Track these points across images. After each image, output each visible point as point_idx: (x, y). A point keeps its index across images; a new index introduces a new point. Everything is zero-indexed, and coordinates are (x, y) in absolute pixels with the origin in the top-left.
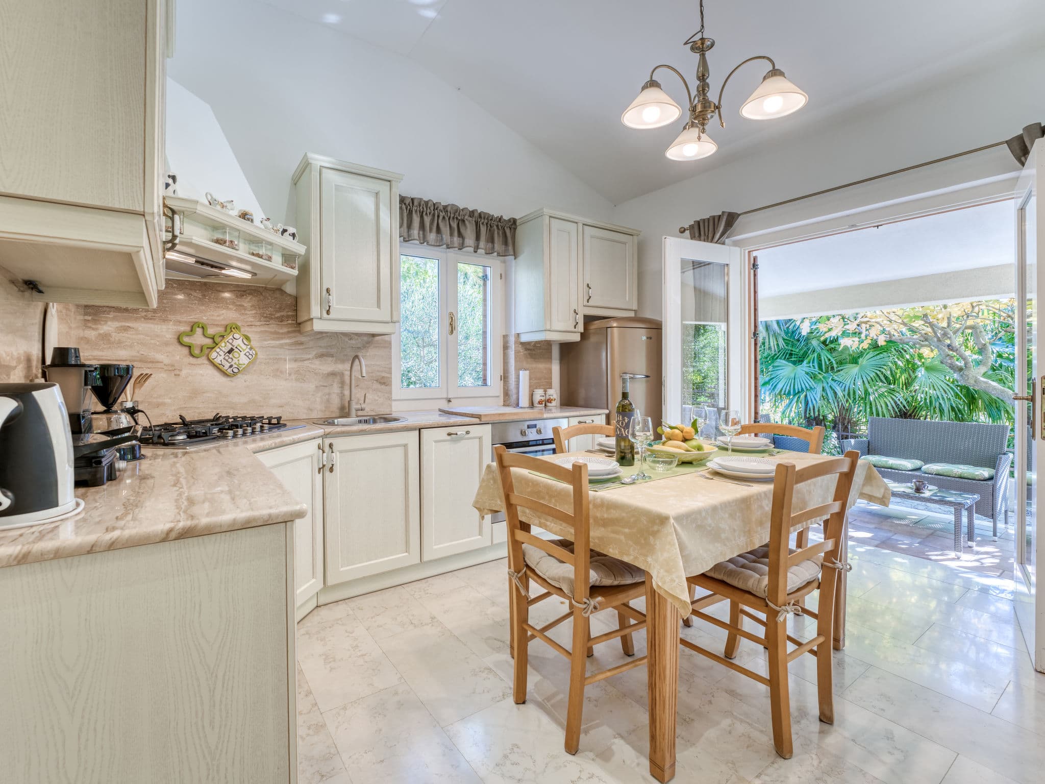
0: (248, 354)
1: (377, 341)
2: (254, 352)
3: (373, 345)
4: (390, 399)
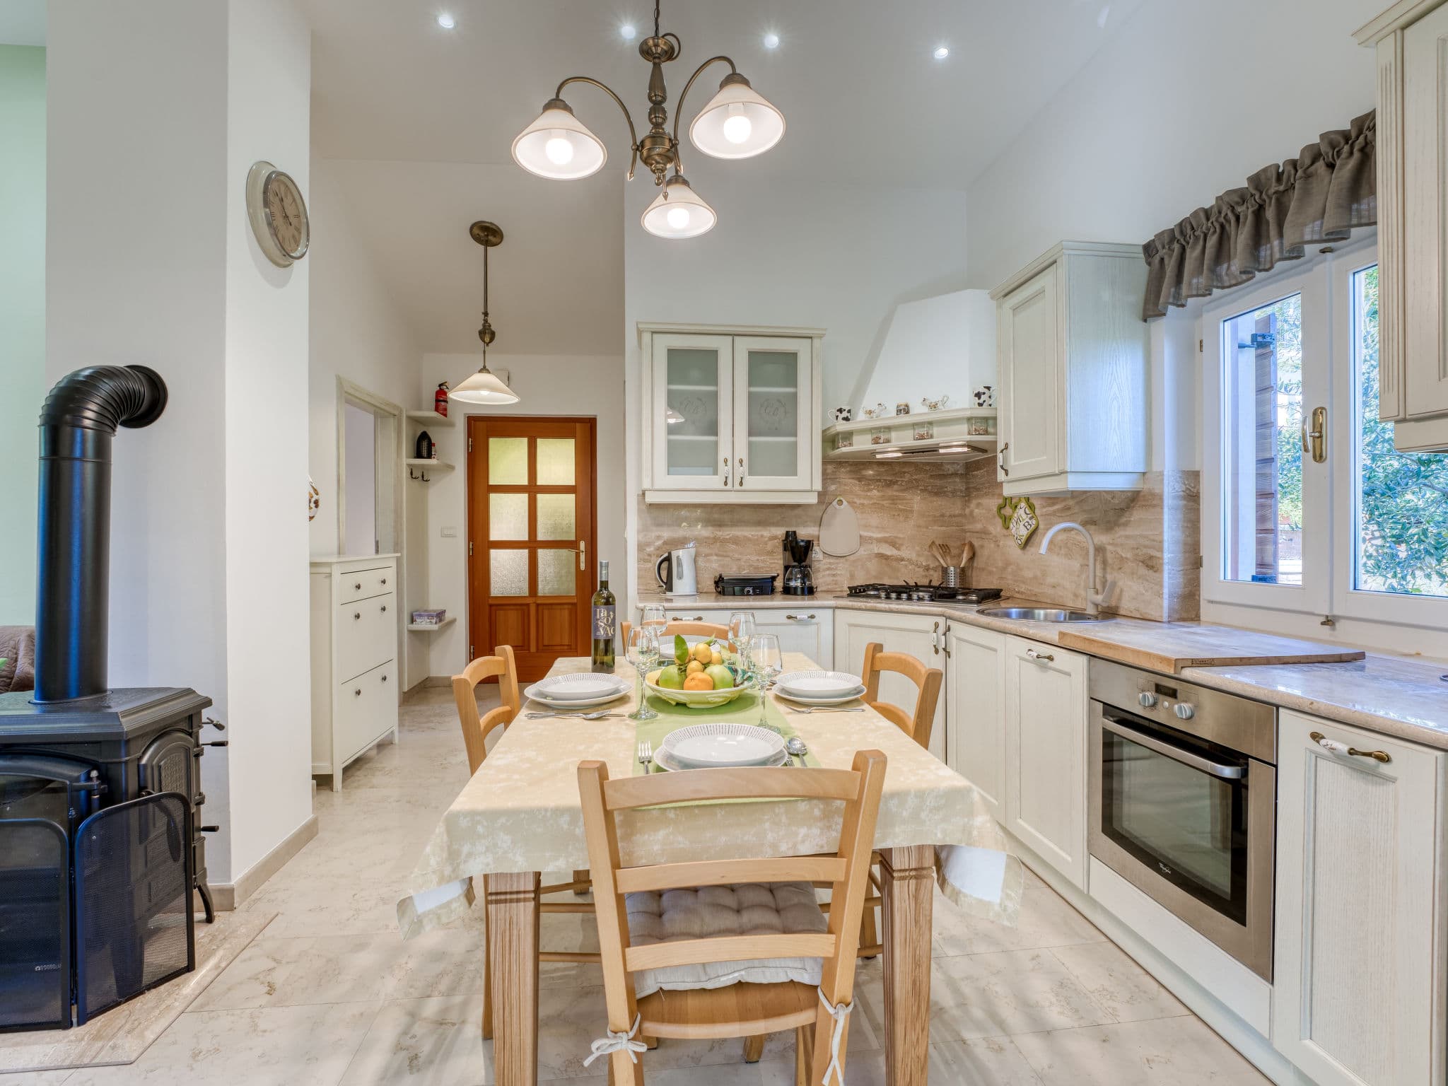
0: (1026, 524)
1: (1144, 496)
2: (1034, 522)
3: (1139, 503)
4: (1160, 595)
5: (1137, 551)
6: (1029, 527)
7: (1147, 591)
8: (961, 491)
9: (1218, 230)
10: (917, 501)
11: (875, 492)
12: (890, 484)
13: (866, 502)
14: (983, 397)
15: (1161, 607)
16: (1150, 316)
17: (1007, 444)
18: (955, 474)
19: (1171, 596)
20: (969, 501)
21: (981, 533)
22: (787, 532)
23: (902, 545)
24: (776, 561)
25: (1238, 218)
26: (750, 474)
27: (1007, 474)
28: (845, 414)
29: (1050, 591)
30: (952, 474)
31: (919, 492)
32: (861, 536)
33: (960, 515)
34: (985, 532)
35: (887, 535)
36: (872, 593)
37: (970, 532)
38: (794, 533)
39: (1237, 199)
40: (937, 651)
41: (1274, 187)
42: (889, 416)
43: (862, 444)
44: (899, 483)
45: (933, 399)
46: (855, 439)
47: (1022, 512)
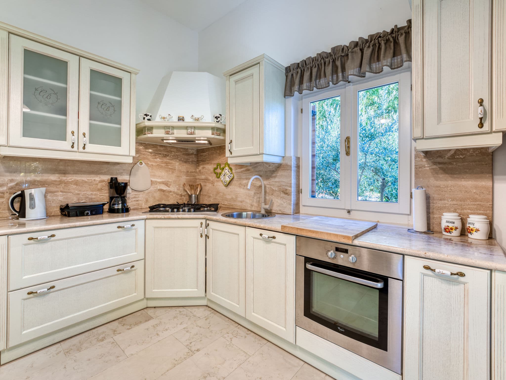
0: (229, 176)
1: (283, 166)
2: (232, 175)
3: (281, 169)
4: (290, 204)
5: (280, 187)
6: (230, 177)
7: (284, 203)
8: (195, 162)
9: (317, 66)
10: (177, 164)
11: (158, 159)
12: (166, 156)
13: (154, 164)
14: (219, 119)
15: (291, 209)
16: (287, 96)
17: (231, 141)
18: (192, 154)
19: (293, 205)
20: (199, 166)
21: (205, 180)
22: (112, 178)
23: (171, 185)
24: (104, 194)
25: (325, 63)
26: (90, 143)
27: (231, 154)
28: (149, 117)
29: (239, 204)
30: (191, 154)
31: (178, 161)
32: (151, 181)
33: (194, 172)
34: (207, 180)
35: (164, 180)
36: (162, 209)
37: (199, 179)
38: (116, 178)
39: (326, 56)
40: (201, 236)
41: (341, 53)
42: (174, 121)
43: (158, 134)
44: (170, 156)
45: (196, 116)
46: (154, 131)
47: (227, 171)
